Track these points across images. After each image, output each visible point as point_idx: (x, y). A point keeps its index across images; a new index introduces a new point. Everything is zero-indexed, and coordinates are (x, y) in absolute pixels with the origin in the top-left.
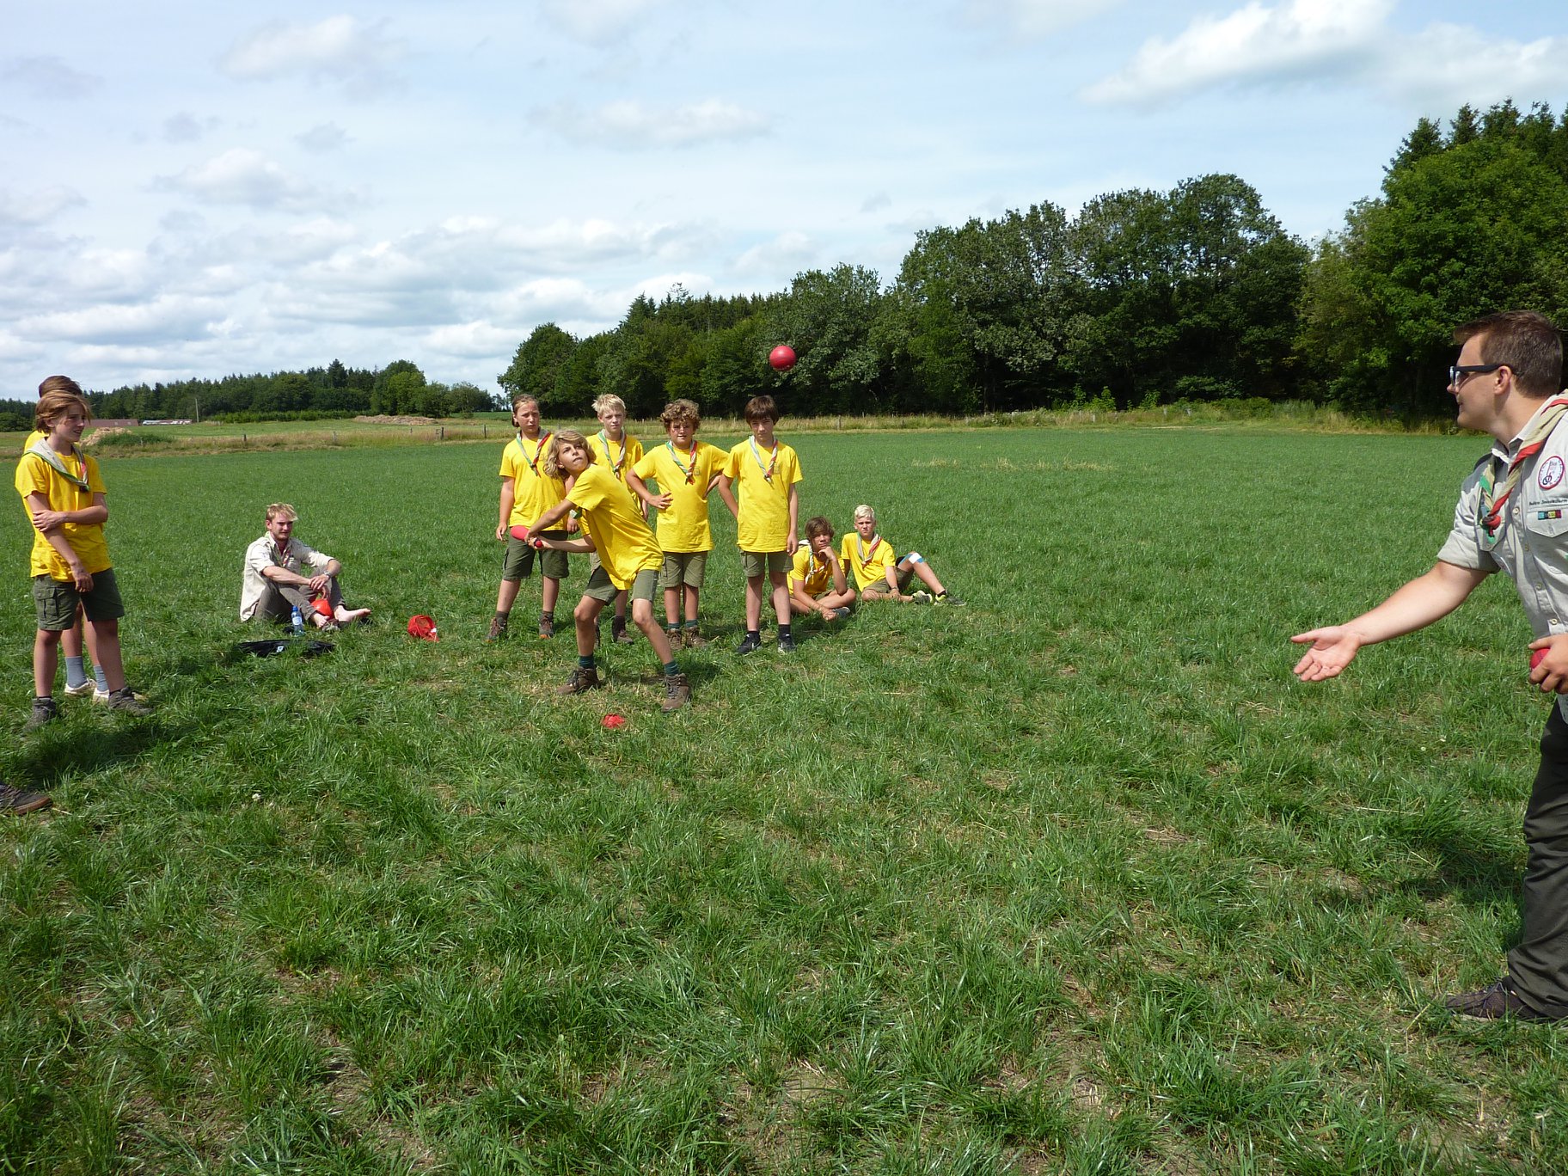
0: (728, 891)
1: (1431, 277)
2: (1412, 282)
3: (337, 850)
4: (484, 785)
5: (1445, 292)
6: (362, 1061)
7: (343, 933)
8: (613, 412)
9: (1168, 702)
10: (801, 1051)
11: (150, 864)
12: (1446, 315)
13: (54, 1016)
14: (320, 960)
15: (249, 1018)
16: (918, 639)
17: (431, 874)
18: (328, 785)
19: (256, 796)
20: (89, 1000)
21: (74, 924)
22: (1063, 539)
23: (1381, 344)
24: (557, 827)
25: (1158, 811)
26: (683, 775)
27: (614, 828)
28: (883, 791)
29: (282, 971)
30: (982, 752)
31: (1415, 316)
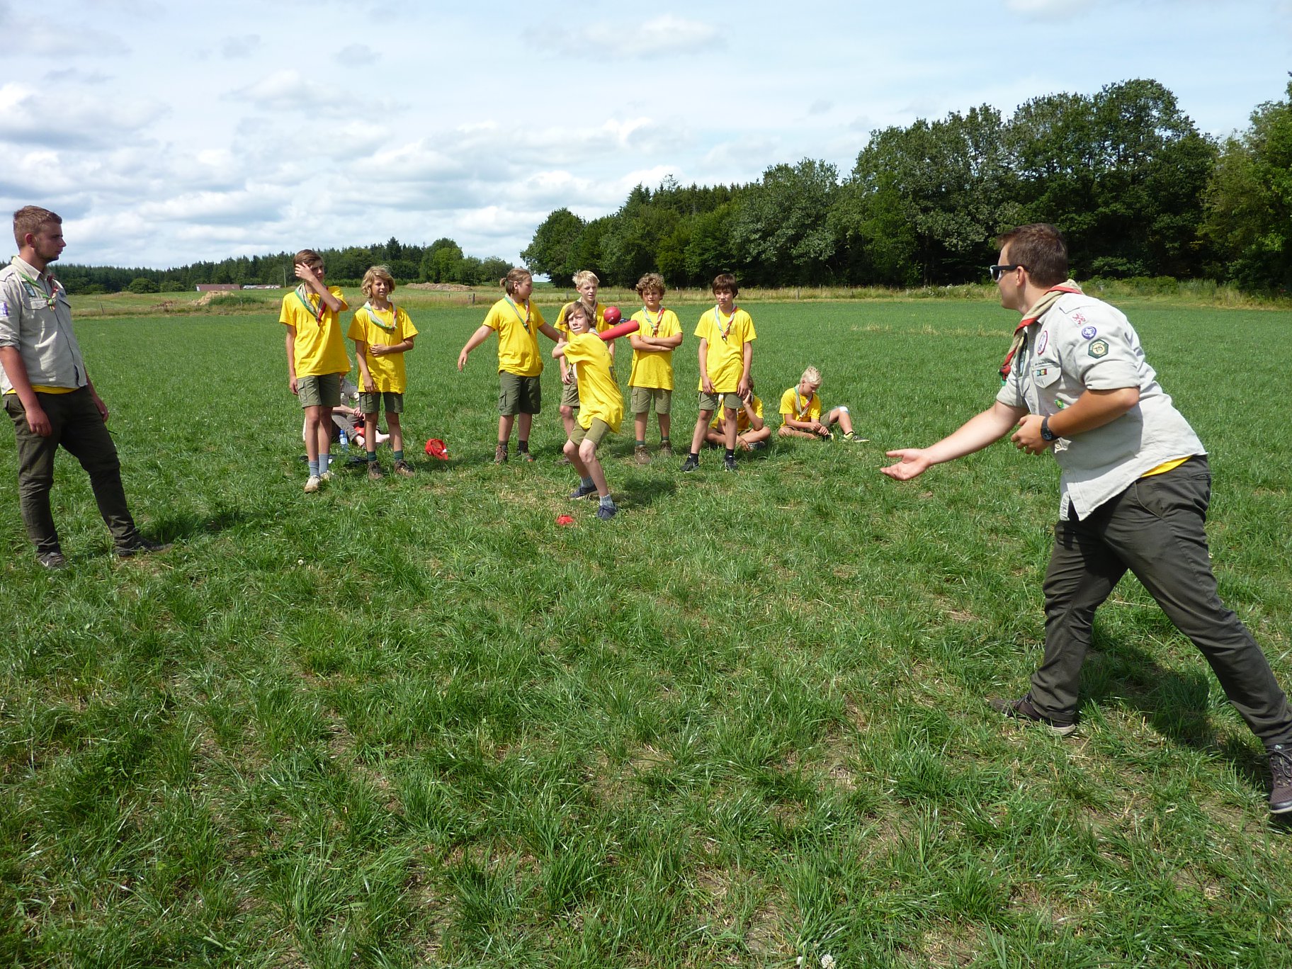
0: (621, 638)
3: (352, 598)
4: (462, 560)
6: (351, 728)
7: (350, 652)
8: (591, 284)
9: (998, 521)
10: (647, 738)
11: (223, 601)
13: (157, 692)
14: (333, 667)
15: (280, 697)
16: (814, 467)
17: (416, 620)
18: (351, 556)
19: (300, 561)
20: (180, 685)
21: (171, 638)
23: (1278, 230)
24: (509, 590)
25: (963, 598)
26: (608, 561)
27: (549, 592)
28: (754, 576)
29: (306, 673)
30: (837, 552)
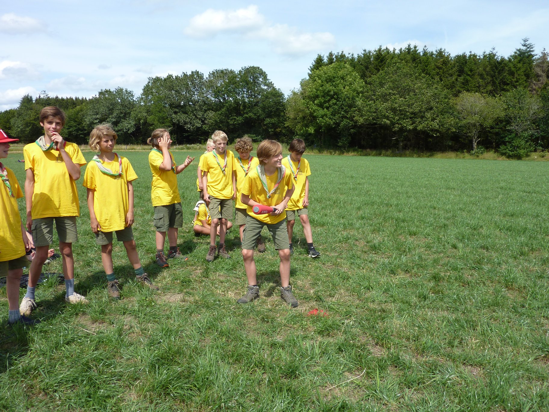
1: (327, 104)
2: (321, 105)
5: (331, 110)
8: (222, 142)
12: (332, 117)
23: (312, 125)
31: (322, 117)
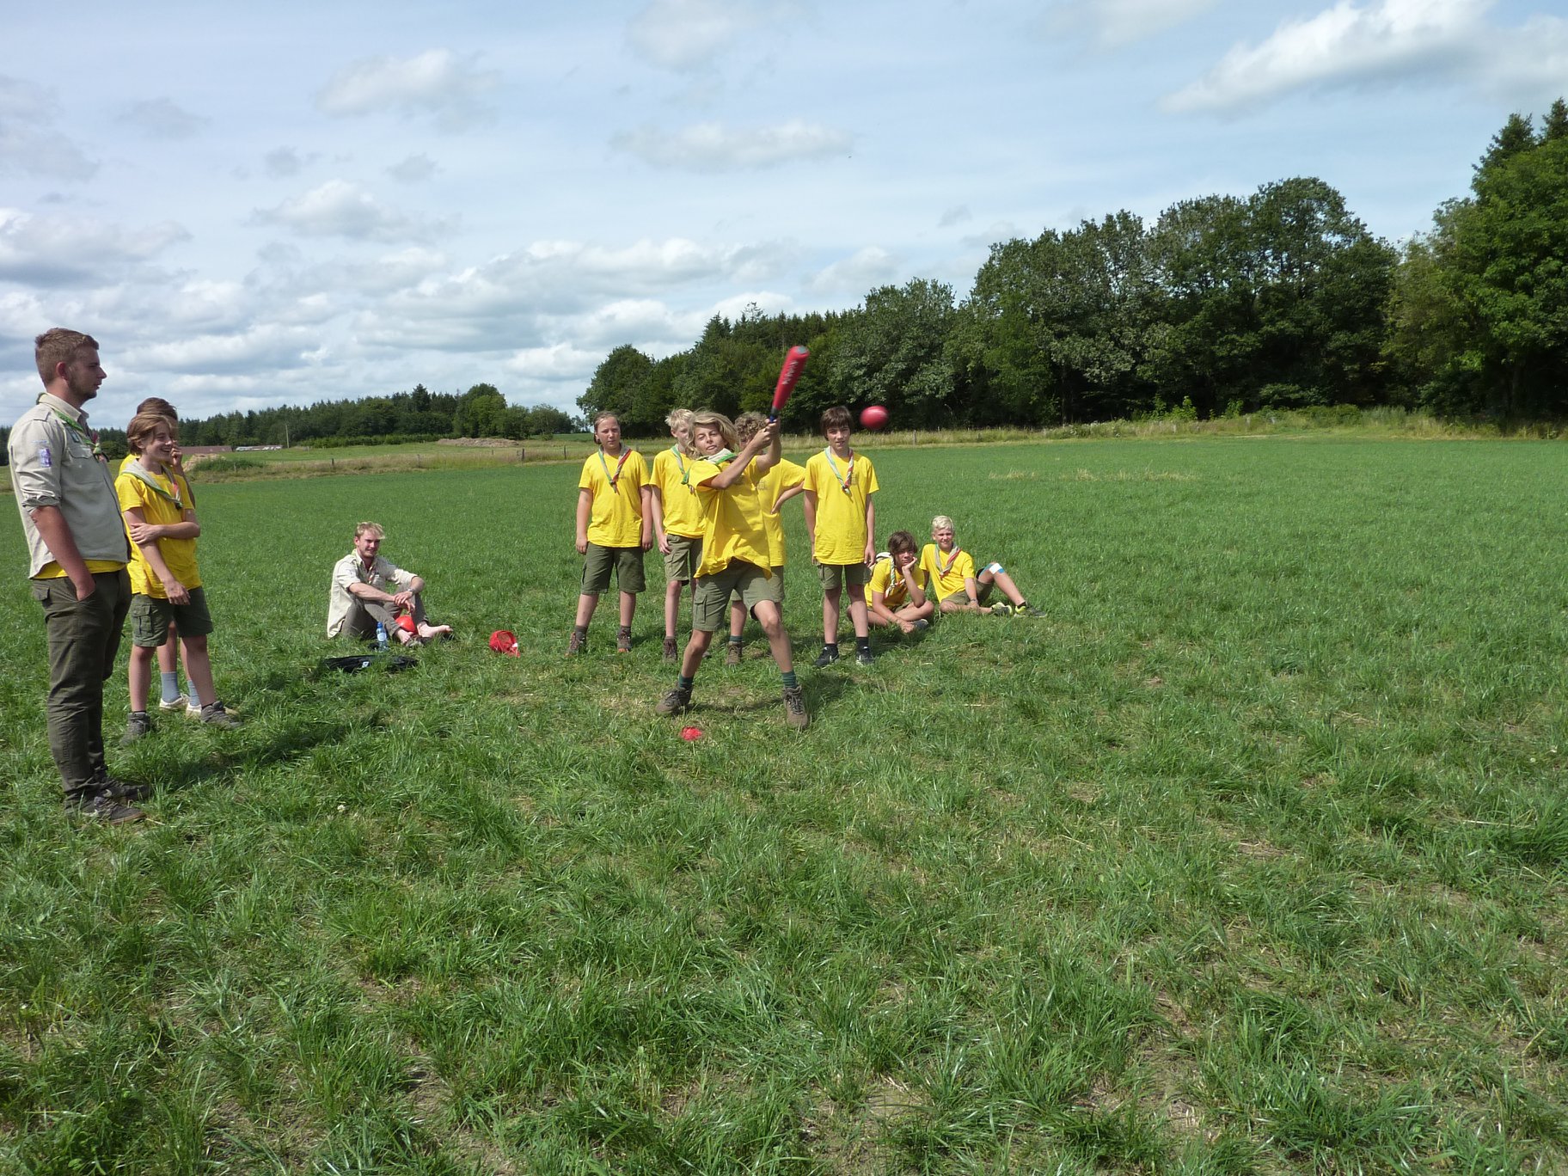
0: (808, 903)
1: (1525, 277)
2: (1506, 282)
3: (419, 861)
4: (564, 796)
5: (1541, 292)
6: (443, 1070)
7: (425, 943)
8: (688, 426)
9: (1258, 712)
10: (885, 1066)
11: (237, 873)
12: (1542, 315)
13: (145, 1022)
14: (403, 969)
15: (332, 1026)
16: (998, 650)
17: (512, 885)
18: (411, 797)
19: (341, 808)
20: (179, 1007)
21: (165, 932)
22: (1146, 549)
23: (1474, 347)
24: (637, 838)
25: (1251, 824)
26: (761, 787)
27: (693, 839)
28: (964, 804)
29: (365, 980)
30: (1065, 765)
31: (1510, 317)
